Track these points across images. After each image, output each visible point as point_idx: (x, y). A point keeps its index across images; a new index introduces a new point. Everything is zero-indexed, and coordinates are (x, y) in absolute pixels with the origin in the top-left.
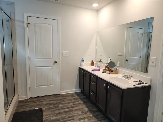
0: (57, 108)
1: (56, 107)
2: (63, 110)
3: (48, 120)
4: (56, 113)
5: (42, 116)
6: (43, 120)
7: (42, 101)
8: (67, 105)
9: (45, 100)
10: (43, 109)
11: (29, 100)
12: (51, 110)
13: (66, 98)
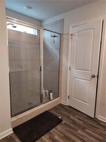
0: (74, 132)
1: (74, 129)
2: (75, 138)
3: (52, 134)
4: (66, 134)
5: (54, 127)
6: (50, 131)
7: (73, 114)
8: (87, 136)
9: (75, 115)
10: (64, 122)
11: (66, 107)
12: (67, 128)
13: (98, 129)
